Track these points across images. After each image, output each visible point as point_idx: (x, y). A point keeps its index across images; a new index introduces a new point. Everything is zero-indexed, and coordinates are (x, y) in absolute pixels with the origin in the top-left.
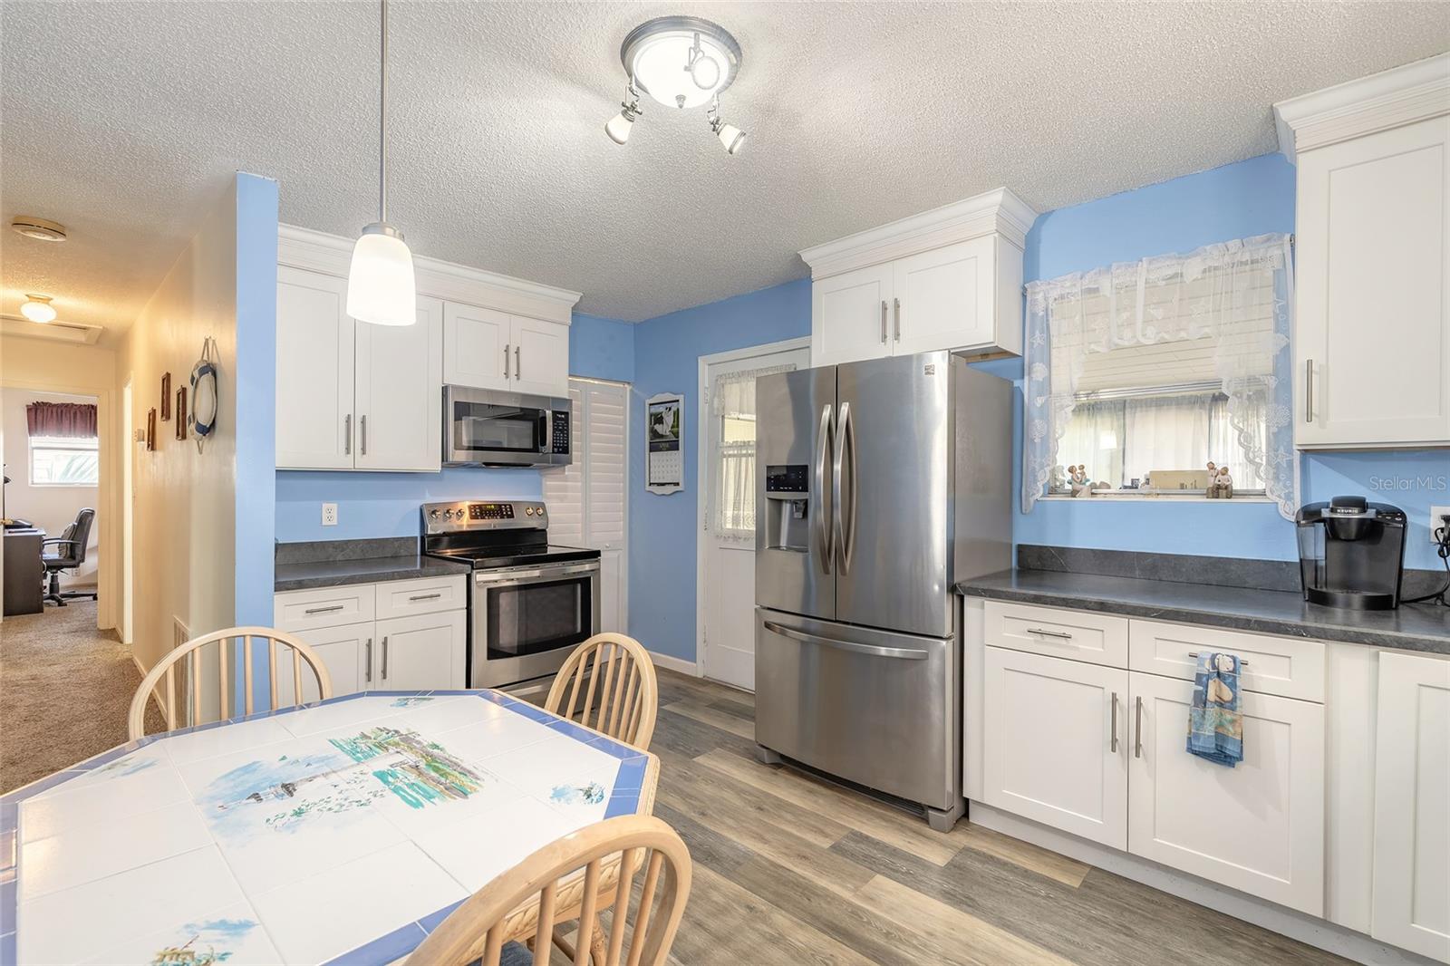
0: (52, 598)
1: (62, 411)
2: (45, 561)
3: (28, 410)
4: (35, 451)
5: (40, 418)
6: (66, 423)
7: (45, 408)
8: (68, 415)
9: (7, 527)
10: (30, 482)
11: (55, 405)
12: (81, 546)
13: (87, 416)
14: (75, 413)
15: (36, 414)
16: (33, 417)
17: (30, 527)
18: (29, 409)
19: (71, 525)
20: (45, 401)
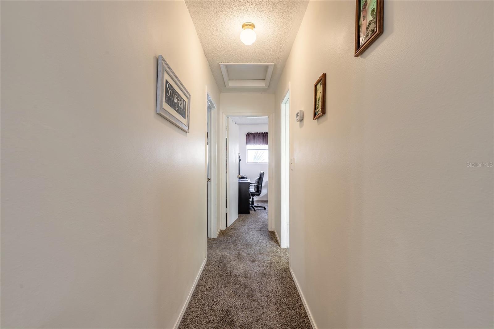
0: (252, 207)
2: (250, 192)
3: (246, 136)
4: (248, 151)
5: (249, 138)
7: (250, 135)
9: (239, 178)
10: (246, 162)
11: (253, 133)
12: (260, 187)
13: (264, 137)
16: (247, 138)
17: (246, 178)
19: (257, 178)
20: (250, 132)
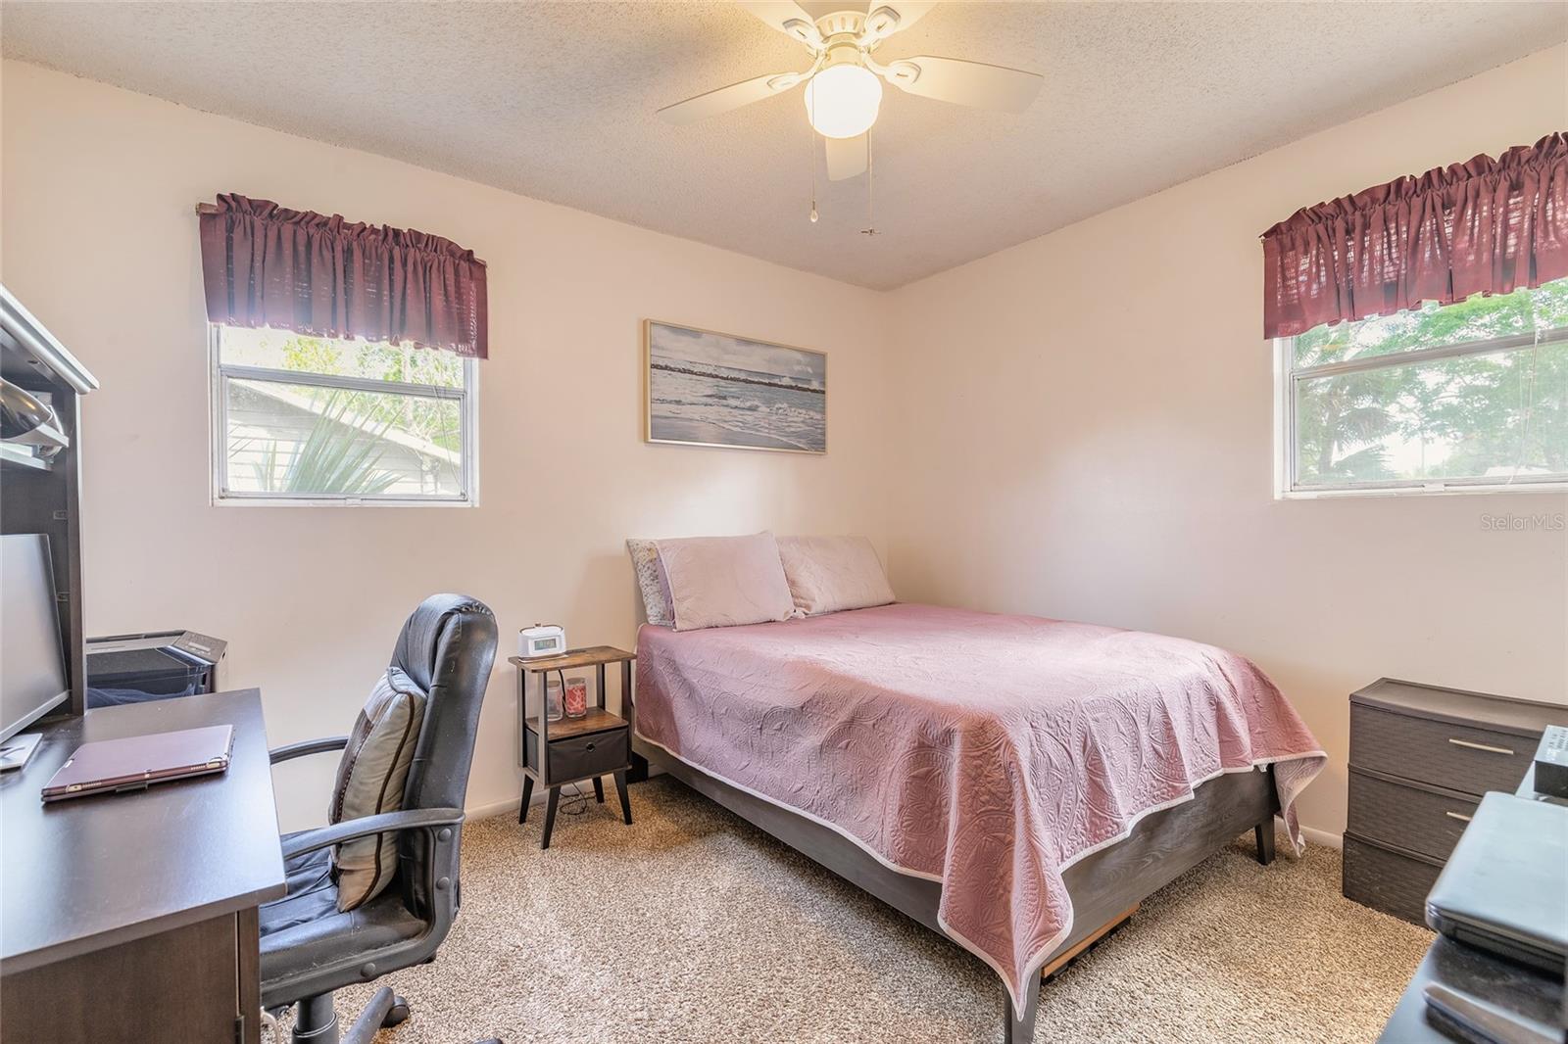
1: (309, 239)
3: (204, 220)
5: (241, 255)
6: (322, 284)
7: (258, 221)
8: (327, 255)
13: (379, 269)
14: (348, 252)
15: (229, 241)
16: (221, 250)
18: (206, 218)
